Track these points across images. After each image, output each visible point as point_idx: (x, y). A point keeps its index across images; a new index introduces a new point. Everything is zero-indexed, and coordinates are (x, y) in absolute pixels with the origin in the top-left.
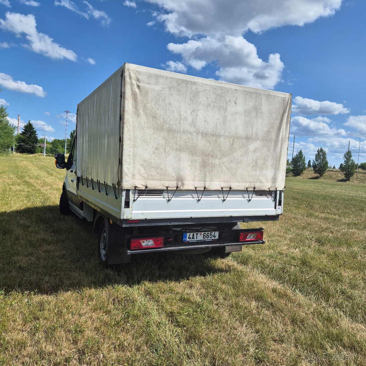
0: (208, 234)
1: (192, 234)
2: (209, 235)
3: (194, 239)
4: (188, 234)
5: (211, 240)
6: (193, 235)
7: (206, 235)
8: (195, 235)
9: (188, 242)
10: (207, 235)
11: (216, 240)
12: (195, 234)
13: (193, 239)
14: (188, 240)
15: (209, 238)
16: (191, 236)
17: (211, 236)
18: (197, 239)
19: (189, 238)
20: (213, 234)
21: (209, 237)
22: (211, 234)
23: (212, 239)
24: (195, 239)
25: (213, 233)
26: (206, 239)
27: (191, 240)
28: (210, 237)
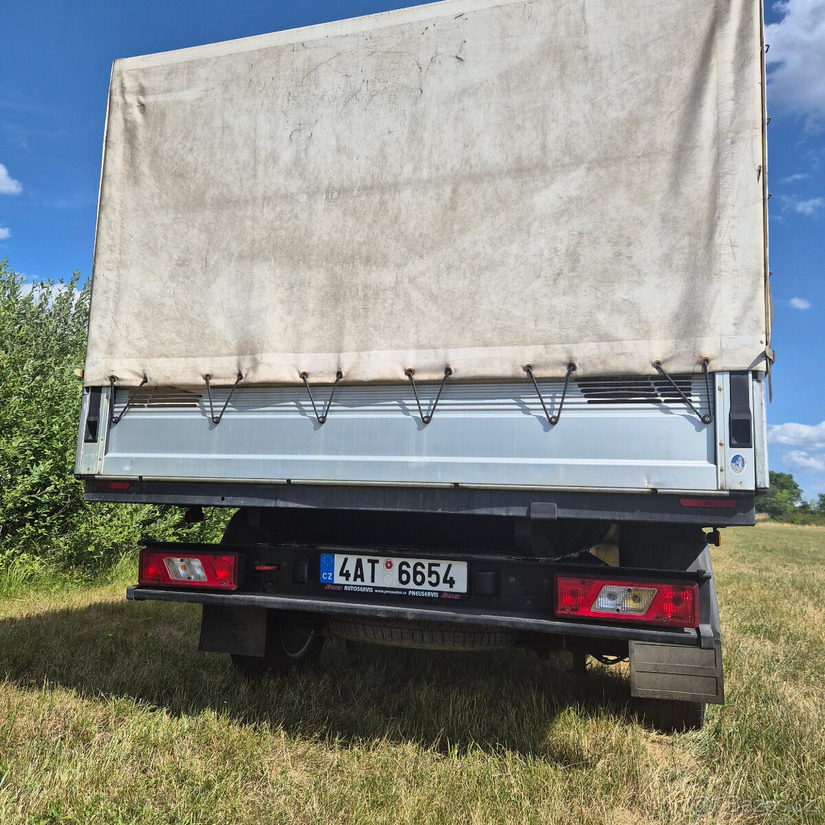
0: (419, 569)
1: (352, 560)
2: (426, 572)
3: (363, 580)
4: (338, 560)
5: (436, 595)
6: (359, 564)
7: (411, 571)
8: (367, 567)
9: (339, 588)
10: (416, 573)
11: (457, 597)
12: (365, 559)
13: (359, 580)
14: (339, 580)
15: (426, 586)
16: (351, 567)
17: (434, 579)
18: (373, 581)
19: (341, 574)
20: (441, 570)
21: (426, 582)
22: (434, 568)
23: (440, 593)
24: (368, 582)
25: (444, 565)
26: (411, 585)
27: (351, 581)
28: (427, 579)
